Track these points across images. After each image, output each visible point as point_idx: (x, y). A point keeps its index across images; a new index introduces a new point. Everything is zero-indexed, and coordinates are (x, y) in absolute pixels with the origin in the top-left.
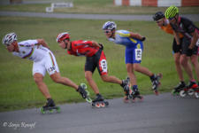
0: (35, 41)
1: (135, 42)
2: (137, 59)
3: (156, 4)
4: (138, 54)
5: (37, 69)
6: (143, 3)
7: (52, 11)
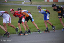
0: (4, 11)
1: (47, 13)
2: (48, 19)
3: (58, 1)
4: (48, 17)
5: (4, 21)
6: (53, 1)
7: (24, 3)
